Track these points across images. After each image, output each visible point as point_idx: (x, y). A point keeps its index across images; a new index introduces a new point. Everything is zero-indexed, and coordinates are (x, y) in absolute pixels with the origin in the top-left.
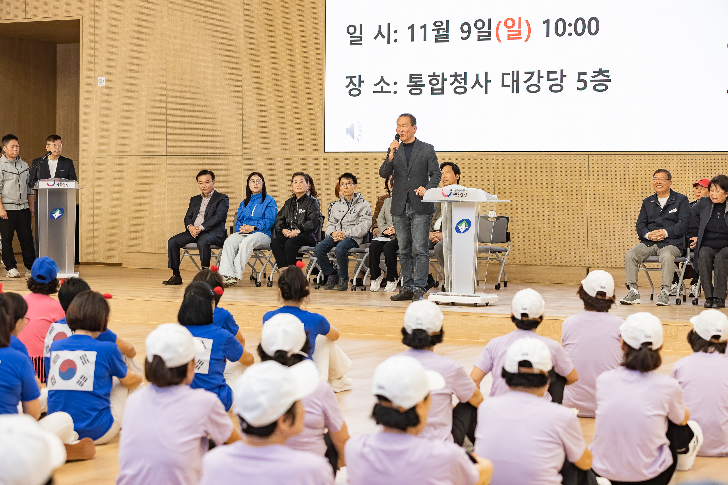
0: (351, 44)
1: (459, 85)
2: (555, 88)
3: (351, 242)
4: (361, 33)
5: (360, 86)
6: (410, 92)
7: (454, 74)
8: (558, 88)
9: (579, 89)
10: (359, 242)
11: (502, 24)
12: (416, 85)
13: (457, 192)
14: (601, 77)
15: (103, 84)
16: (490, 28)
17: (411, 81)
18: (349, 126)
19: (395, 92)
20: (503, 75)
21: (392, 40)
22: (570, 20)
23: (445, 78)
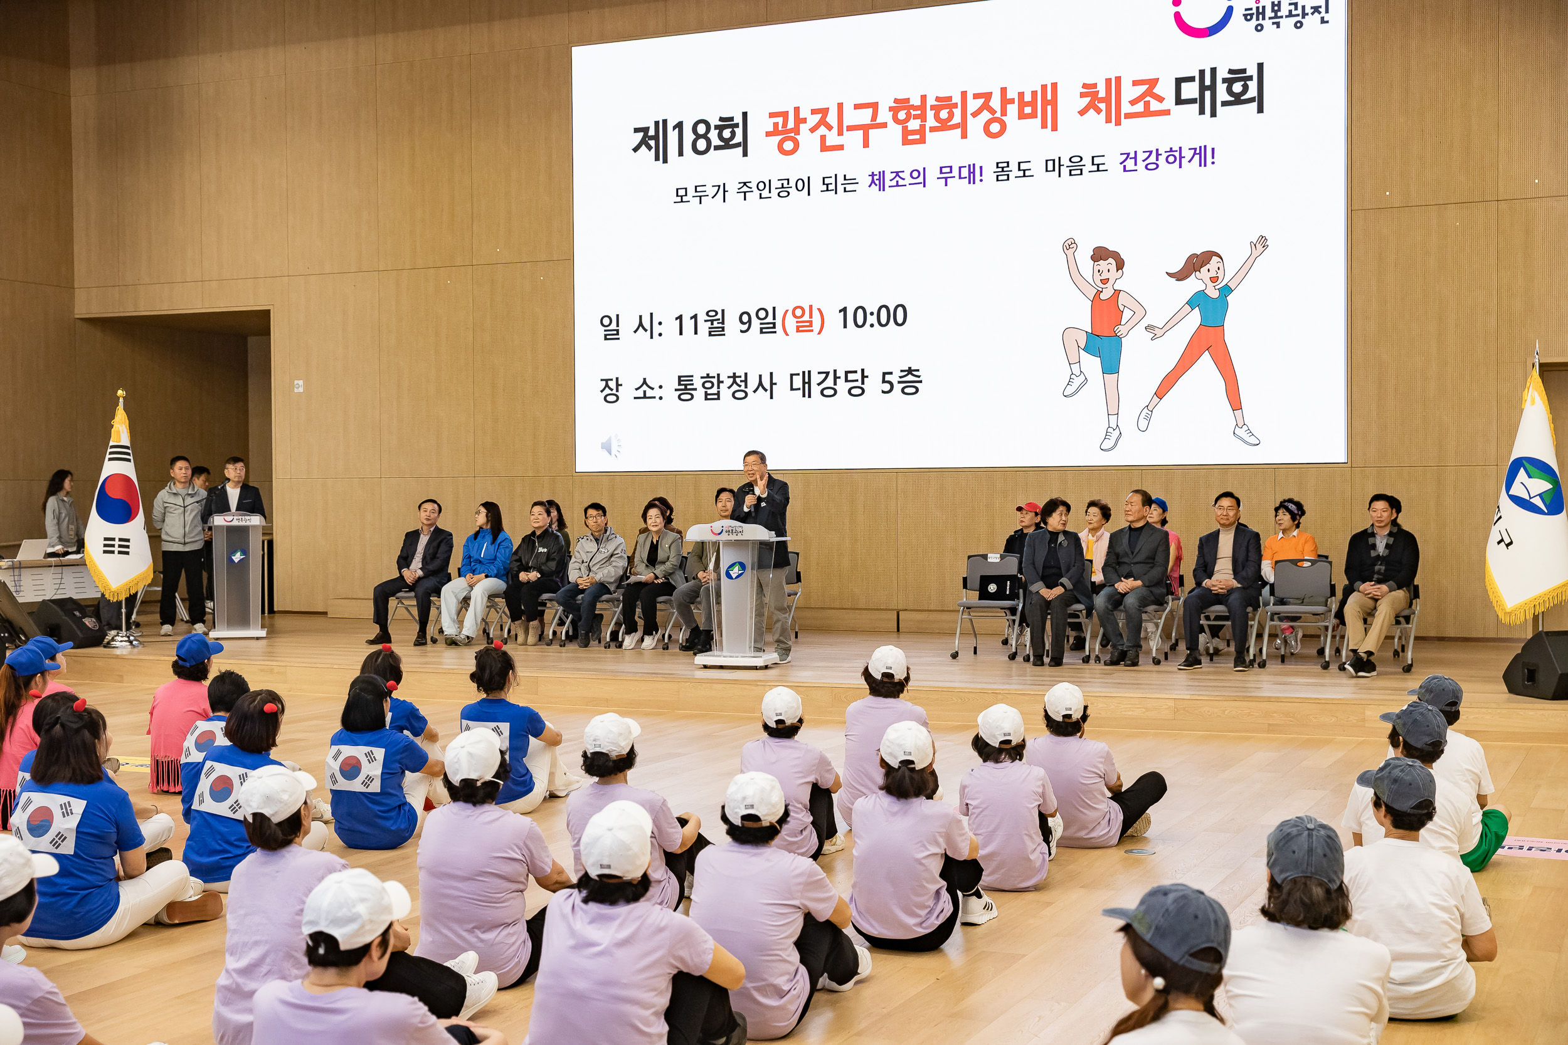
0: (606, 339)
1: (738, 388)
2: (854, 391)
3: (602, 588)
4: (618, 326)
5: (617, 391)
6: (679, 397)
7: (732, 375)
8: (859, 391)
9: (883, 392)
10: (612, 588)
11: (790, 314)
12: (686, 389)
13: (730, 529)
14: (910, 378)
15: (301, 390)
16: (774, 319)
17: (680, 384)
18: (604, 440)
19: (661, 398)
20: (792, 375)
21: (655, 334)
22: (872, 307)
23: (721, 379)
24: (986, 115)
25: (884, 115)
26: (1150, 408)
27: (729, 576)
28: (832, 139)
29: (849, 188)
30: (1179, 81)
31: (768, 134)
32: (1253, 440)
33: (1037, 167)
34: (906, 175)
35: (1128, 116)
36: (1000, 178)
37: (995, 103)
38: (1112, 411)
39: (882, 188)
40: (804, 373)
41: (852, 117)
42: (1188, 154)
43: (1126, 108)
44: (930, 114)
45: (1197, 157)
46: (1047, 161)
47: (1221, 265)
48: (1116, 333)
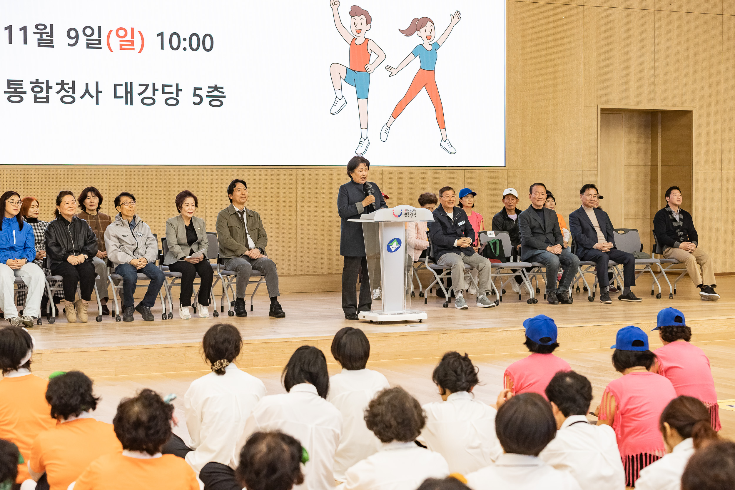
1: (66, 94)
2: (169, 102)
6: (9, 99)
7: (60, 82)
8: (174, 102)
9: (194, 103)
11: (113, 34)
12: (15, 92)
13: (407, 212)
14: (216, 93)
16: (100, 36)
17: (9, 87)
20: (116, 85)
22: (185, 34)
23: (50, 85)
26: (389, 125)
27: (389, 250)
32: (452, 150)
38: (365, 125)
40: (126, 84)
48: (366, 69)
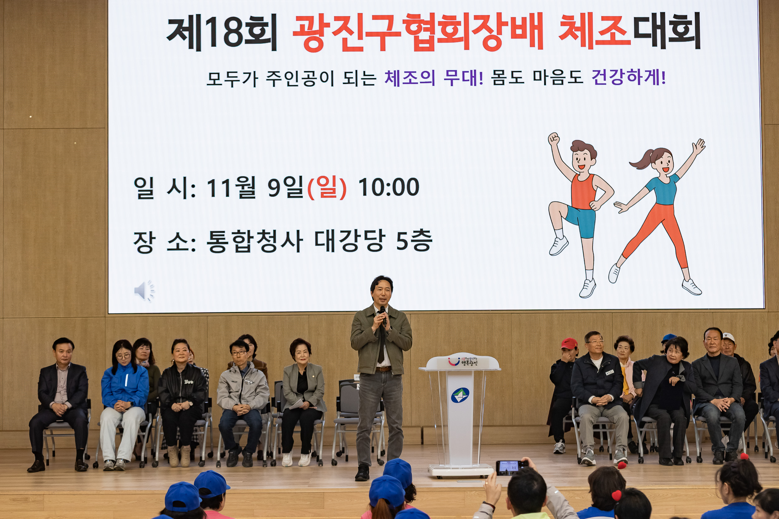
0: (140, 198)
1: (267, 243)
2: (372, 247)
4: (151, 187)
5: (151, 243)
6: (211, 249)
7: (261, 232)
8: (377, 247)
9: (398, 248)
11: (315, 182)
12: (218, 242)
14: (422, 237)
16: (301, 185)
17: (212, 238)
18: (137, 286)
20: (317, 233)
21: (189, 195)
22: (388, 179)
23: (251, 235)
24: (484, 33)
25: (399, 26)
26: (618, 265)
27: (454, 400)
28: (353, 41)
29: (367, 82)
30: (637, 20)
31: (295, 34)
32: (697, 291)
33: (527, 76)
34: (418, 75)
35: (598, 43)
36: (497, 82)
37: (492, 23)
38: (590, 266)
39: (397, 84)
40: (328, 231)
41: (369, 25)
42: (645, 75)
43: (597, 36)
44: (438, 29)
45: (651, 77)
46: (535, 72)
47: (670, 159)
48: (591, 207)
